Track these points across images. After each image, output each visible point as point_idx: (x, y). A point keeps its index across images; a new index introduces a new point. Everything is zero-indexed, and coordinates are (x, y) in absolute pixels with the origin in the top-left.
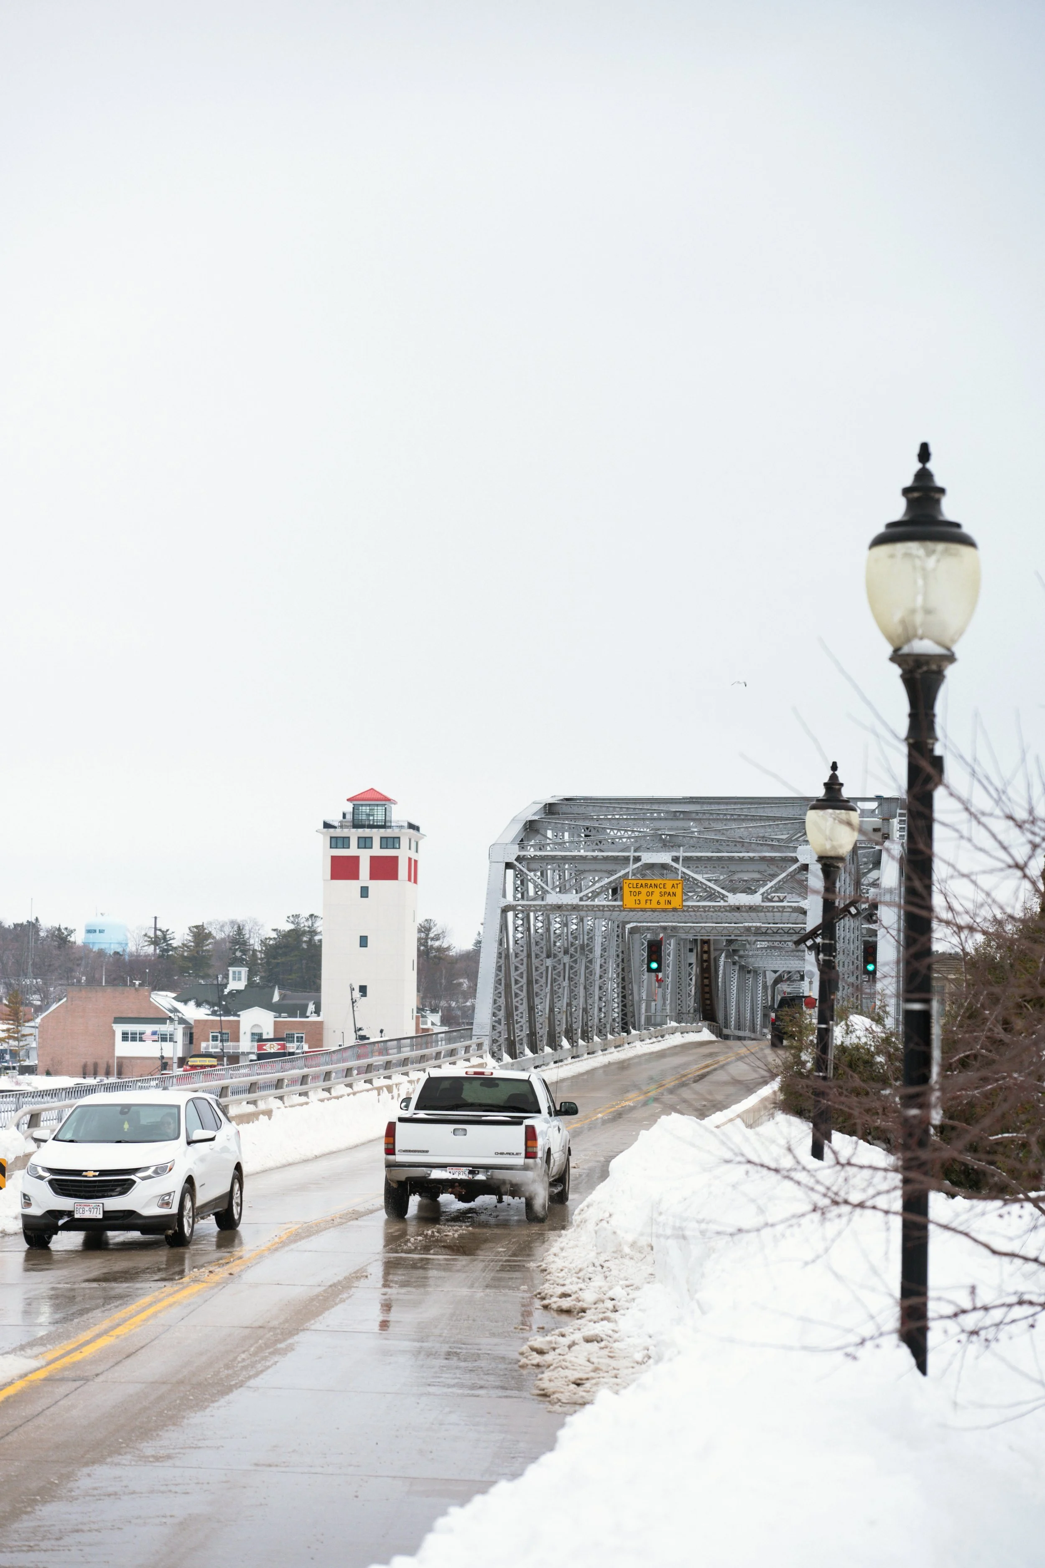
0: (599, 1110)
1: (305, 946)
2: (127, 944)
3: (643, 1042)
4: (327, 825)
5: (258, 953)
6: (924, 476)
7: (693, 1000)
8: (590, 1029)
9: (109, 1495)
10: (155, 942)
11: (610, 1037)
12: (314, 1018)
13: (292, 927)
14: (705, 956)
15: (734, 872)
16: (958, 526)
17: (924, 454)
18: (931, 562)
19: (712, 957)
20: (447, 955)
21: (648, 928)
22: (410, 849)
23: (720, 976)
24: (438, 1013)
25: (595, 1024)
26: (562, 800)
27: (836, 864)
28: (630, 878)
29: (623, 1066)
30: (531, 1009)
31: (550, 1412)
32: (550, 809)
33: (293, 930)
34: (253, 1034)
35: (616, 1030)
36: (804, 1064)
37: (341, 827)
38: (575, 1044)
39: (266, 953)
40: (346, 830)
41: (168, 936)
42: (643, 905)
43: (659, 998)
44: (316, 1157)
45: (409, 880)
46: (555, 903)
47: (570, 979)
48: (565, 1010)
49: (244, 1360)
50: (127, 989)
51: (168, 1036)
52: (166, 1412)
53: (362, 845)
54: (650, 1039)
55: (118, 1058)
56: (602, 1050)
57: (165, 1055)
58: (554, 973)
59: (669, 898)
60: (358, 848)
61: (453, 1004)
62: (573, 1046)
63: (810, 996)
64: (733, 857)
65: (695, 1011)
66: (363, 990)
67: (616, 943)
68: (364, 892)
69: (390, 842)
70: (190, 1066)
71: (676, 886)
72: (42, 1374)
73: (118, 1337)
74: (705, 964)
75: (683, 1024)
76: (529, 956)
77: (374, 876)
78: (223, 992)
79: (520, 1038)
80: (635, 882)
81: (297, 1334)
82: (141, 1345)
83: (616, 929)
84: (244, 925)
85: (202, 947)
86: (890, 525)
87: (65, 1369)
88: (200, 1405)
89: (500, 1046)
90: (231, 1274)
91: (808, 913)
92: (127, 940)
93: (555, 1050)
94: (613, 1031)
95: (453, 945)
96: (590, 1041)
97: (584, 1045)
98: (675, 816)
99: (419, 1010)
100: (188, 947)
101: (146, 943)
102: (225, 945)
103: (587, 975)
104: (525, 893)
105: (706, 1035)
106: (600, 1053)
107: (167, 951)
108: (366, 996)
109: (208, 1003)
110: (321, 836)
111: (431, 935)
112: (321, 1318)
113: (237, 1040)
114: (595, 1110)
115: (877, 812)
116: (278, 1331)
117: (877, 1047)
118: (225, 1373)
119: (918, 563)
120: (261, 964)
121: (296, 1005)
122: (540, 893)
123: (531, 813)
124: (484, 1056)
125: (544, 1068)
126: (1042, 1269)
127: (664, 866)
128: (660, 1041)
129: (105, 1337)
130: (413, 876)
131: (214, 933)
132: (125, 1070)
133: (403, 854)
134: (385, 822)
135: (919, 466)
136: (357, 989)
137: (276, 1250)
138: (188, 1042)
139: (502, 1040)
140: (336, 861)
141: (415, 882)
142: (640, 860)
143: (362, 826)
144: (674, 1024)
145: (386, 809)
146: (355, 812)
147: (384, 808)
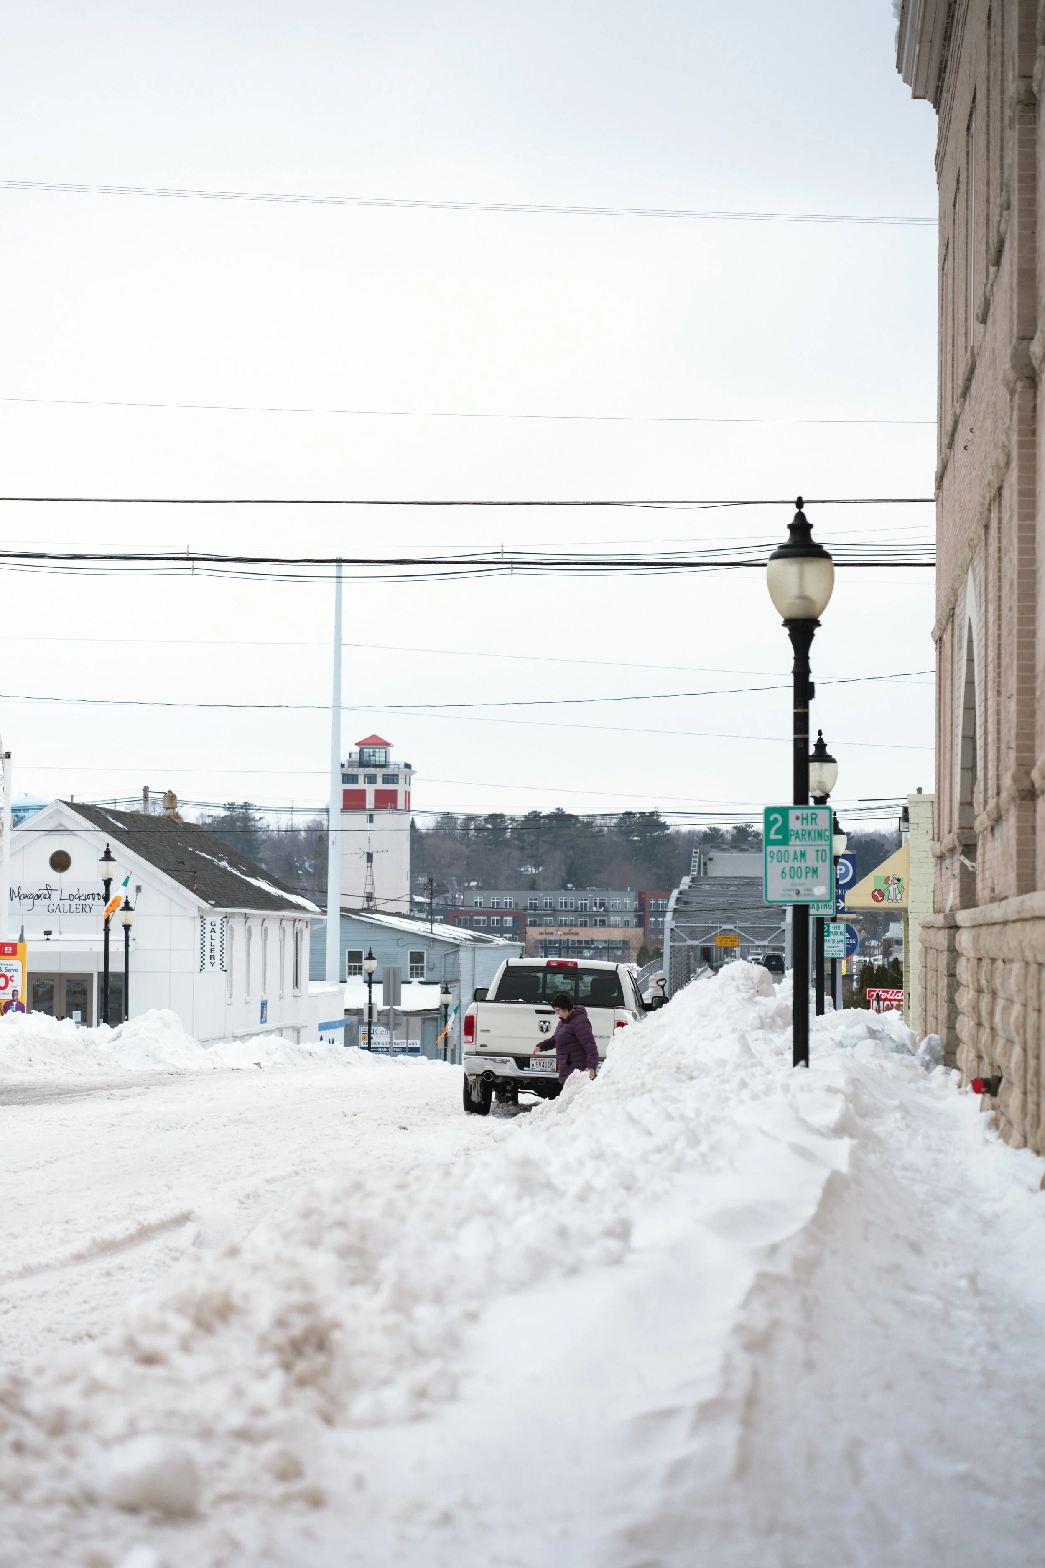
22: (406, 783)
40: (355, 769)
45: (405, 808)
53: (368, 781)
60: (365, 783)
68: (370, 820)
69: (391, 779)
77: (378, 806)
130: (407, 806)
133: (400, 788)
134: (386, 762)
140: (346, 793)
141: (409, 809)
143: (368, 765)
145: (386, 752)
146: (361, 752)
147: (384, 750)
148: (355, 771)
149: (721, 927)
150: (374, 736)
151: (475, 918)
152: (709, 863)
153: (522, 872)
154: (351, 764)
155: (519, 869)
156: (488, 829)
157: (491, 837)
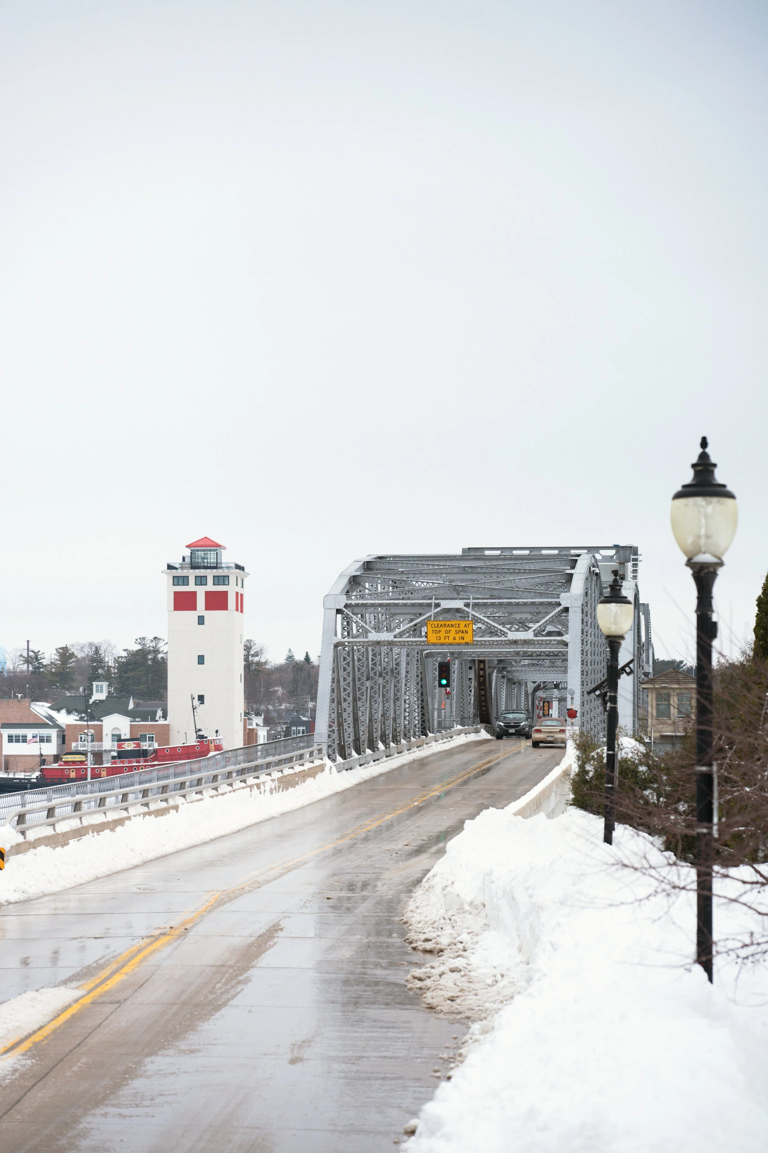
0: (415, 799)
1: (150, 663)
2: (6, 663)
3: (437, 743)
4: (170, 567)
5: (112, 669)
6: (704, 457)
7: (472, 707)
8: (398, 734)
9: (171, 1074)
10: (28, 660)
11: (413, 739)
12: (162, 722)
13: (139, 647)
14: (482, 673)
15: (511, 613)
16: (724, 486)
17: (704, 443)
18: (710, 509)
19: (487, 673)
20: (264, 668)
21: (440, 653)
22: (237, 585)
23: (493, 688)
24: (261, 716)
25: (402, 730)
26: (376, 558)
27: (618, 641)
28: (432, 620)
29: (422, 763)
30: (356, 720)
31: (437, 1018)
32: (368, 566)
33: (141, 649)
34: (113, 735)
35: (417, 733)
36: (587, 772)
37: (182, 568)
38: (388, 746)
39: (118, 669)
40: (185, 571)
41: (39, 656)
42: (442, 641)
43: (448, 707)
44: (212, 840)
45: (237, 610)
46: (375, 640)
47: (383, 696)
48: (380, 720)
49: (220, 988)
50: (12, 700)
51: (45, 738)
52: (183, 1022)
53: (199, 582)
54: (442, 740)
55: (5, 756)
56: (408, 750)
57: (43, 753)
58: (372, 691)
59: (463, 635)
60: (196, 585)
61: (271, 707)
62: (386, 748)
63: (571, 709)
64: (511, 602)
65: (474, 716)
66: (201, 698)
67: (416, 666)
68: (201, 620)
69: (221, 580)
70: (65, 762)
71: (467, 625)
72: (88, 1000)
73: (127, 974)
74: (482, 679)
75: (466, 727)
76: (354, 680)
77: (208, 607)
78: (89, 702)
79: (348, 743)
80: (436, 623)
81: (249, 970)
82: (146, 979)
83: (416, 655)
84: (100, 646)
85: (66, 664)
86: (684, 486)
87: (101, 996)
88: (205, 1017)
89: (334, 750)
90: (186, 929)
91: (569, 645)
92: (5, 659)
93: (373, 751)
94: (415, 734)
95: (270, 661)
96: (399, 743)
97: (395, 747)
98: (464, 570)
99: (246, 714)
100: (55, 665)
101: (21, 662)
102: (85, 663)
103: (396, 692)
104: (351, 631)
105: (484, 735)
106: (406, 752)
107: (39, 668)
108: (203, 704)
109: (77, 711)
110: (166, 576)
111: (252, 652)
112: (260, 958)
113: (101, 740)
114: (411, 799)
115: (615, 558)
116: (236, 968)
117: (640, 760)
118: (211, 997)
119: (702, 510)
120: (115, 678)
121: (147, 711)
122: (360, 630)
123: (354, 570)
124: (324, 759)
125: (366, 765)
126: (765, 917)
127: (458, 610)
128: (449, 741)
129: (117, 974)
130: (240, 607)
131: (76, 653)
132: (11, 765)
133: (231, 589)
134: (217, 564)
135: (700, 450)
136: (196, 698)
137: (210, 911)
138: (61, 743)
139: (335, 746)
140: (178, 596)
141: (242, 611)
142: (440, 606)
143: (199, 568)
144: (459, 727)
145: (217, 553)
146: (192, 555)
147: (215, 553)
148: (186, 573)
149: (438, 605)
150: (207, 538)
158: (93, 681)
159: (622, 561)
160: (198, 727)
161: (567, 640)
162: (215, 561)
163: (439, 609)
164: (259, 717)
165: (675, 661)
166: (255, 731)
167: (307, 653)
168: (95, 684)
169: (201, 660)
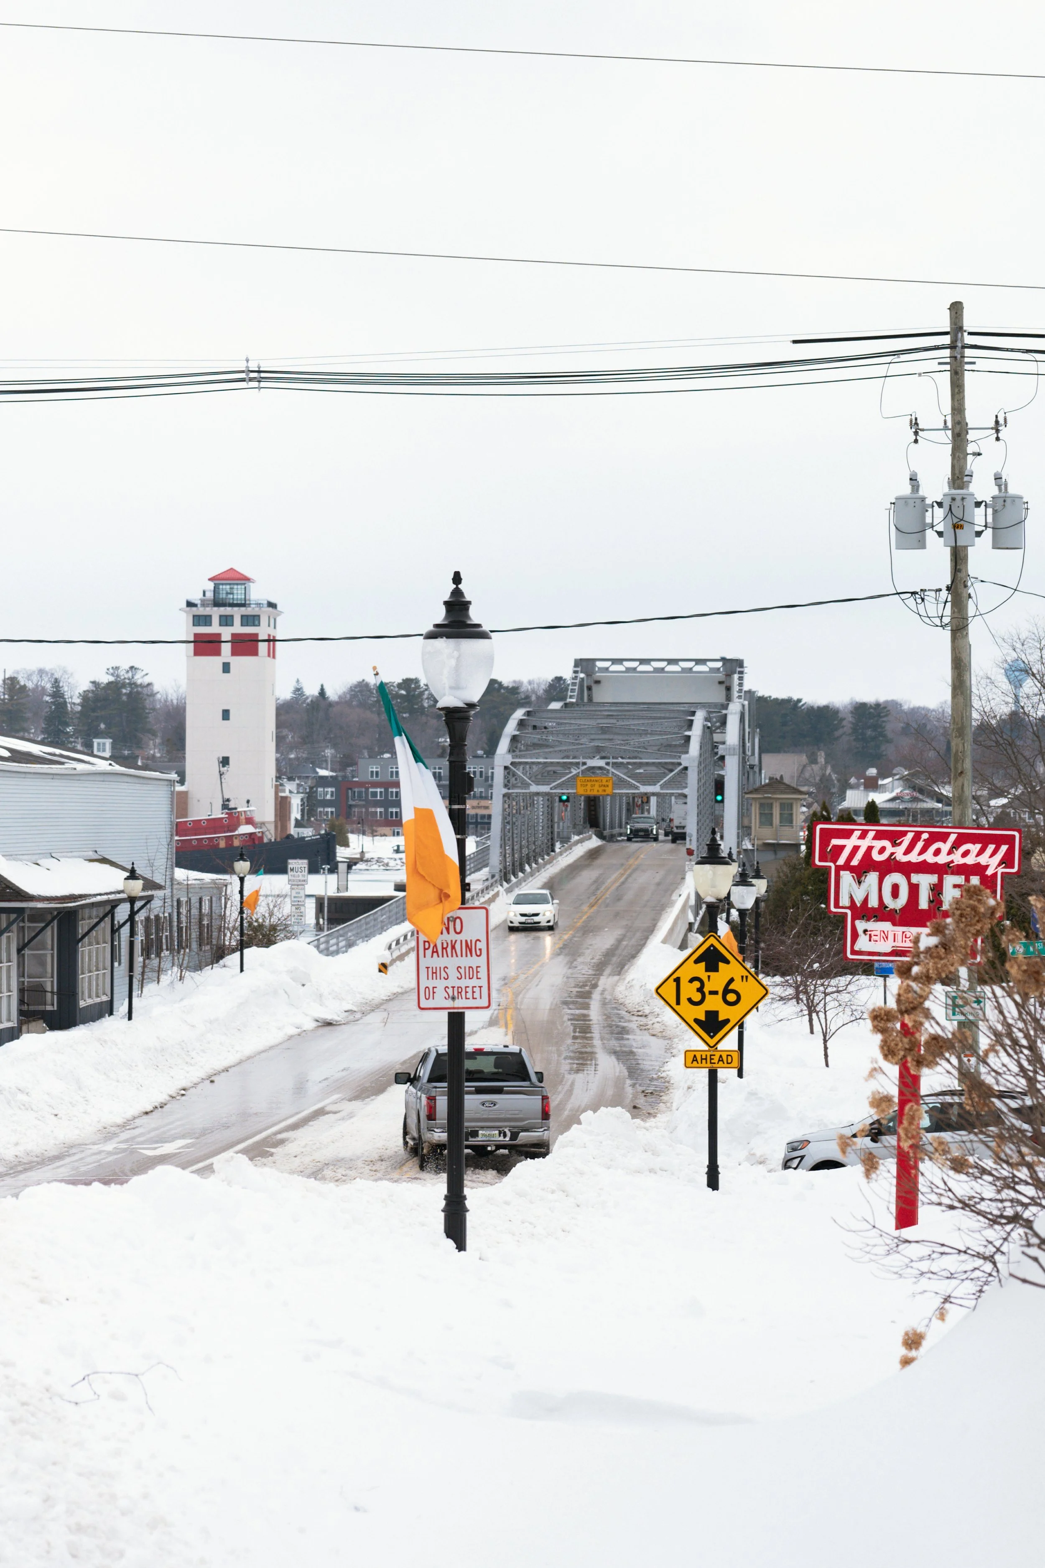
1: (124, 698)
4: (190, 604)
8: (536, 854)
11: (546, 857)
13: (112, 679)
22: (269, 626)
24: (294, 780)
25: (539, 849)
28: (580, 775)
33: (113, 682)
40: (208, 609)
42: (588, 792)
45: (269, 655)
46: (535, 791)
53: (224, 622)
59: (604, 788)
60: (220, 626)
63: (690, 848)
65: (586, 822)
66: (228, 761)
68: (226, 668)
69: (251, 620)
71: (608, 780)
77: (235, 653)
80: (584, 779)
89: (501, 877)
91: (688, 797)
99: (278, 778)
102: (45, 698)
108: (229, 767)
110: (184, 615)
115: (721, 670)
124: (498, 886)
127: (600, 768)
128: (570, 853)
130: (272, 652)
131: (26, 684)
133: (262, 631)
134: (245, 600)
136: (222, 761)
139: (502, 874)
140: (198, 638)
141: (274, 657)
142: (586, 764)
143: (223, 605)
145: (245, 588)
146: (216, 590)
147: (243, 587)
148: (208, 611)
149: (584, 764)
150: (232, 569)
151: (371, 790)
152: (595, 688)
153: (441, 742)
154: (204, 604)
155: (436, 740)
156: (402, 695)
157: (406, 704)
158: (94, 738)
159: (729, 673)
160: (226, 797)
161: (686, 793)
162: (243, 597)
163: (585, 767)
164: (292, 782)
165: (791, 699)
166: (288, 799)
167: (322, 686)
168: (96, 741)
169: (226, 715)
